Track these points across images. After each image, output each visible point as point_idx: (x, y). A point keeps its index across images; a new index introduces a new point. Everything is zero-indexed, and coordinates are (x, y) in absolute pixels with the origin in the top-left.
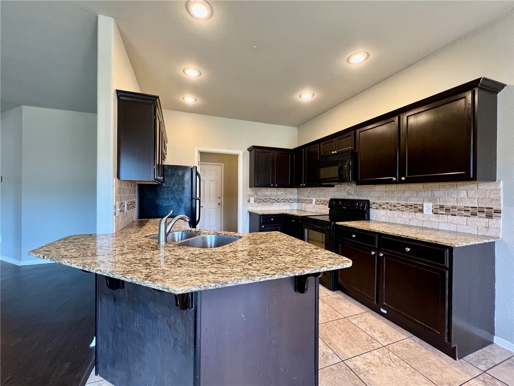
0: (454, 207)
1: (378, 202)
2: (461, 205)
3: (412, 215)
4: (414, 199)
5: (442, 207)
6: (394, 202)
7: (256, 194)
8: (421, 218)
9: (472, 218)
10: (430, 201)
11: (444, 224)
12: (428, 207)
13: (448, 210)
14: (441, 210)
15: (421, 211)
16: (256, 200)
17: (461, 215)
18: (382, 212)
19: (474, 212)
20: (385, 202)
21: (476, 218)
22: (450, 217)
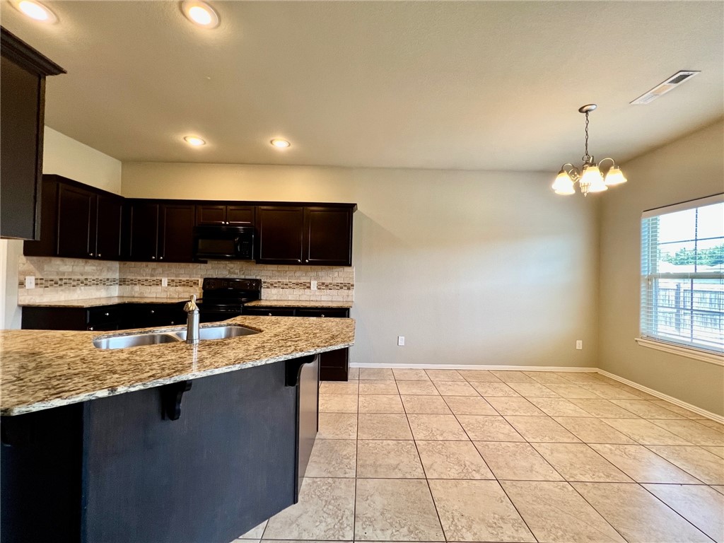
0: (331, 284)
1: (269, 281)
2: (335, 282)
3: (302, 291)
4: (304, 278)
5: (323, 284)
6: (286, 281)
7: (41, 269)
8: (309, 294)
9: (340, 291)
10: (315, 279)
11: (325, 297)
12: (314, 284)
13: (327, 286)
14: (323, 286)
15: (309, 287)
16: (39, 282)
17: (335, 289)
18: (274, 291)
19: (341, 286)
20: (277, 281)
21: (343, 290)
22: (328, 291)
